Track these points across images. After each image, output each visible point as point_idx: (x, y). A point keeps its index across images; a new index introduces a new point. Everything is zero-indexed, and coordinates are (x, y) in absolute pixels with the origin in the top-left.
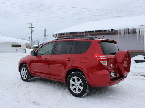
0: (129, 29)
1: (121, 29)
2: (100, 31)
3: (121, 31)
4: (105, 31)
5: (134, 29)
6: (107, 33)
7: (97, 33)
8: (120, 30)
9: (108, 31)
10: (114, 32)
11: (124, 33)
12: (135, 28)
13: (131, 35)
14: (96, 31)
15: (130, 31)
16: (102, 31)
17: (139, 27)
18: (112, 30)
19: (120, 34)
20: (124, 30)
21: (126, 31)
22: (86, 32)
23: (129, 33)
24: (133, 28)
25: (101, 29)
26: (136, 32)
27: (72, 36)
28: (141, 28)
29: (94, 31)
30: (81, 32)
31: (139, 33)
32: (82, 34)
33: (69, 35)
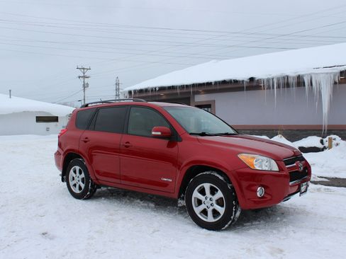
0: (288, 77)
1: (270, 77)
2: (224, 82)
3: (271, 80)
4: (236, 82)
5: (299, 77)
6: (240, 86)
7: (218, 87)
8: (269, 80)
9: (243, 81)
10: (254, 84)
11: (279, 87)
12: (301, 73)
13: (294, 89)
14: (216, 83)
15: (291, 81)
16: (230, 82)
17: (310, 72)
18: (252, 79)
19: (269, 87)
20: (278, 79)
21: (281, 81)
22: (193, 85)
24: (297, 74)
26: (304, 83)
27: (165, 94)
28: (314, 73)
29: (211, 83)
30: (182, 87)
31: (311, 84)
32: (185, 90)
33: (157, 94)
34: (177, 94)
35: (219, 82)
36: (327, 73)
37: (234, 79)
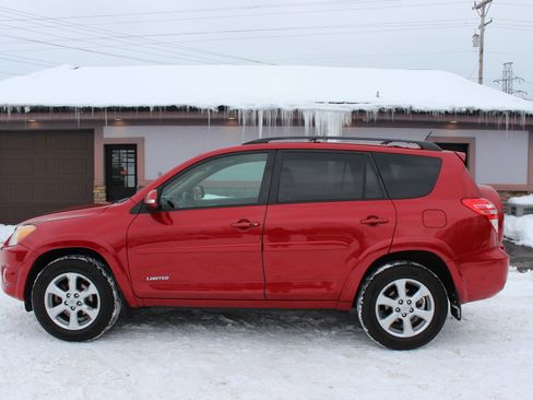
0: (279, 110)
1: (254, 108)
2: (172, 109)
3: (254, 114)
4: (194, 110)
5: (296, 112)
6: (201, 117)
7: (160, 116)
8: (250, 112)
9: (206, 110)
10: (225, 116)
11: (265, 123)
12: (300, 107)
13: (288, 129)
14: (157, 109)
15: (284, 116)
16: (183, 109)
17: (312, 107)
18: (222, 108)
19: (249, 123)
21: (269, 117)
22: (111, 110)
23: (279, 122)
24: (295, 108)
26: (303, 121)
28: (319, 110)
29: (148, 108)
30: (87, 110)
31: (314, 124)
32: (93, 116)
34: (74, 121)
35: (163, 108)
36: (336, 111)
37: (192, 105)
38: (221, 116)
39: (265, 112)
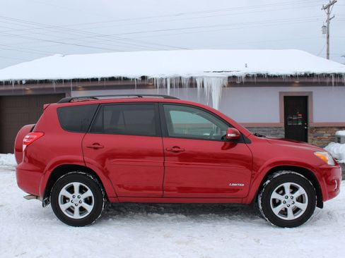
0: (180, 78)
1: (164, 77)
2: (112, 79)
3: (164, 80)
4: (126, 79)
5: (191, 79)
6: (131, 83)
7: (105, 84)
8: (162, 79)
9: (133, 79)
10: (146, 83)
11: (171, 86)
12: (194, 75)
13: (186, 90)
14: (103, 79)
15: (184, 82)
16: (119, 79)
17: (202, 75)
18: (143, 78)
19: (161, 86)
21: (174, 83)
22: (74, 81)
23: (181, 85)
24: (190, 76)
25: (116, 74)
26: (196, 84)
27: (31, 89)
28: (206, 77)
29: (97, 79)
30: (60, 81)
31: (203, 86)
32: (63, 85)
33: (23, 87)
34: (52, 89)
35: (106, 79)
36: (218, 77)
37: (125, 76)
38: (143, 83)
39: (171, 80)
